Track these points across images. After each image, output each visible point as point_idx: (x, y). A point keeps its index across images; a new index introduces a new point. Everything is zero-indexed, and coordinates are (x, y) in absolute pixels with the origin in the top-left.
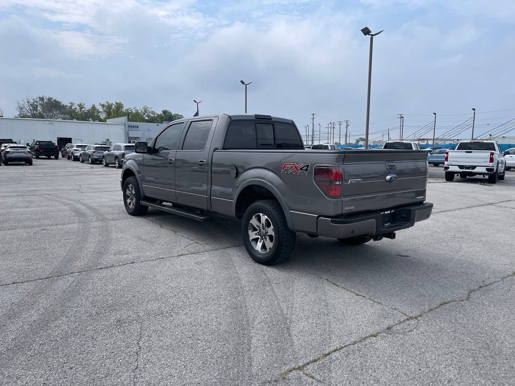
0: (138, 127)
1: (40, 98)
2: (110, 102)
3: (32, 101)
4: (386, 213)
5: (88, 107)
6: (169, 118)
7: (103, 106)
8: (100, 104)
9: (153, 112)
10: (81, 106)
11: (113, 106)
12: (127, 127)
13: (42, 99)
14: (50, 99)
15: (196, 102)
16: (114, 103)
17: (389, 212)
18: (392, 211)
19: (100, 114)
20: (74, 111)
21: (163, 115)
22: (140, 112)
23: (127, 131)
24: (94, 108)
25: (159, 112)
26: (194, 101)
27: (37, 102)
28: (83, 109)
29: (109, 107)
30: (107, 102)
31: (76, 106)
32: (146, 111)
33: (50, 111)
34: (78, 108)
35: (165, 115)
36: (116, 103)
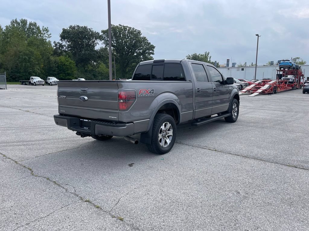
4: (84, 120)
17: (87, 121)
18: (89, 121)
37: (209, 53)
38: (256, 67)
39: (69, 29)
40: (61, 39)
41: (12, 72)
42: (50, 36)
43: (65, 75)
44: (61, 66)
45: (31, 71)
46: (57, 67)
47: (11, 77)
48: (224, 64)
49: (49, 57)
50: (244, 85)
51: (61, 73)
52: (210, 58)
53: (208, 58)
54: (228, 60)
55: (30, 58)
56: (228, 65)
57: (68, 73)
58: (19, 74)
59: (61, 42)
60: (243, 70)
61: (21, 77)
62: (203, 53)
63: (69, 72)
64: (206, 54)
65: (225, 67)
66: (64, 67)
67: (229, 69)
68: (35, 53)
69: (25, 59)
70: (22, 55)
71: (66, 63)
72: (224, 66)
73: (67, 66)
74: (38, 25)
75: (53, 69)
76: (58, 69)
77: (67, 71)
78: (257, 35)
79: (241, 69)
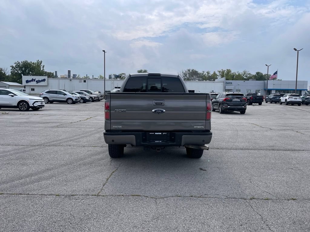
0: (231, 83)
1: (188, 70)
2: (224, 70)
3: (184, 72)
5: (211, 73)
6: (260, 77)
7: (220, 72)
8: (218, 71)
9: (249, 74)
10: (208, 73)
11: (225, 72)
12: (225, 83)
13: (189, 70)
14: (193, 70)
15: (267, 65)
16: (226, 70)
19: (217, 76)
20: (204, 76)
21: (257, 75)
22: (241, 74)
23: (225, 86)
24: (215, 73)
25: (254, 73)
26: (266, 65)
27: (187, 72)
28: (209, 74)
29: (223, 72)
30: (222, 69)
31: (205, 73)
32: (245, 74)
33: (192, 76)
34: (207, 74)
35: (258, 75)
36: (227, 70)
37: (41, 62)
38: (105, 80)
48: (65, 75)
50: (100, 97)
52: (43, 67)
53: (41, 67)
54: (69, 72)
56: (69, 76)
60: (85, 81)
62: (35, 62)
64: (38, 63)
65: (66, 78)
67: (71, 80)
72: (64, 77)
78: (104, 51)
79: (83, 81)
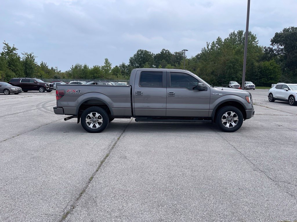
39: (282, 32)
40: (272, 44)
41: (219, 78)
42: (257, 42)
43: (266, 79)
44: (264, 71)
45: (234, 76)
46: (259, 72)
47: (218, 82)
49: (253, 63)
51: (264, 78)
55: (234, 65)
57: (270, 78)
58: (224, 79)
59: (271, 47)
61: (226, 82)
63: (271, 76)
66: (267, 71)
68: (240, 60)
69: (230, 66)
70: (228, 63)
71: (270, 68)
73: (271, 70)
74: (252, 34)
75: (255, 74)
76: (261, 74)
77: (270, 75)
